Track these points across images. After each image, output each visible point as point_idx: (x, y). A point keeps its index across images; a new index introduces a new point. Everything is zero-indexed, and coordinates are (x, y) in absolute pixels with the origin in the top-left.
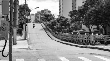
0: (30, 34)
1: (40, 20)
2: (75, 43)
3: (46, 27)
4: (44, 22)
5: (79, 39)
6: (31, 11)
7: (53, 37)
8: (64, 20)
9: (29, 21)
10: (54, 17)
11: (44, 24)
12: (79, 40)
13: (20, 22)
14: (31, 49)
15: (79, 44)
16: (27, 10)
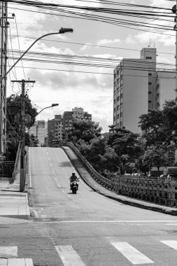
0: (35, 177)
1: (61, 139)
2: (157, 203)
3: (78, 156)
4: (71, 143)
5: (165, 190)
6: (37, 114)
7: (97, 186)
8: (125, 139)
9: (33, 140)
10: (100, 130)
11: (72, 149)
12: (166, 194)
13: (8, 144)
14: (36, 219)
15: (167, 205)
16: (26, 113)
